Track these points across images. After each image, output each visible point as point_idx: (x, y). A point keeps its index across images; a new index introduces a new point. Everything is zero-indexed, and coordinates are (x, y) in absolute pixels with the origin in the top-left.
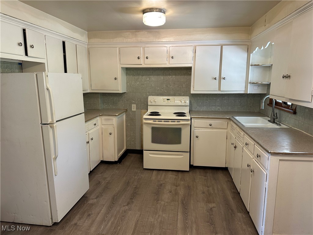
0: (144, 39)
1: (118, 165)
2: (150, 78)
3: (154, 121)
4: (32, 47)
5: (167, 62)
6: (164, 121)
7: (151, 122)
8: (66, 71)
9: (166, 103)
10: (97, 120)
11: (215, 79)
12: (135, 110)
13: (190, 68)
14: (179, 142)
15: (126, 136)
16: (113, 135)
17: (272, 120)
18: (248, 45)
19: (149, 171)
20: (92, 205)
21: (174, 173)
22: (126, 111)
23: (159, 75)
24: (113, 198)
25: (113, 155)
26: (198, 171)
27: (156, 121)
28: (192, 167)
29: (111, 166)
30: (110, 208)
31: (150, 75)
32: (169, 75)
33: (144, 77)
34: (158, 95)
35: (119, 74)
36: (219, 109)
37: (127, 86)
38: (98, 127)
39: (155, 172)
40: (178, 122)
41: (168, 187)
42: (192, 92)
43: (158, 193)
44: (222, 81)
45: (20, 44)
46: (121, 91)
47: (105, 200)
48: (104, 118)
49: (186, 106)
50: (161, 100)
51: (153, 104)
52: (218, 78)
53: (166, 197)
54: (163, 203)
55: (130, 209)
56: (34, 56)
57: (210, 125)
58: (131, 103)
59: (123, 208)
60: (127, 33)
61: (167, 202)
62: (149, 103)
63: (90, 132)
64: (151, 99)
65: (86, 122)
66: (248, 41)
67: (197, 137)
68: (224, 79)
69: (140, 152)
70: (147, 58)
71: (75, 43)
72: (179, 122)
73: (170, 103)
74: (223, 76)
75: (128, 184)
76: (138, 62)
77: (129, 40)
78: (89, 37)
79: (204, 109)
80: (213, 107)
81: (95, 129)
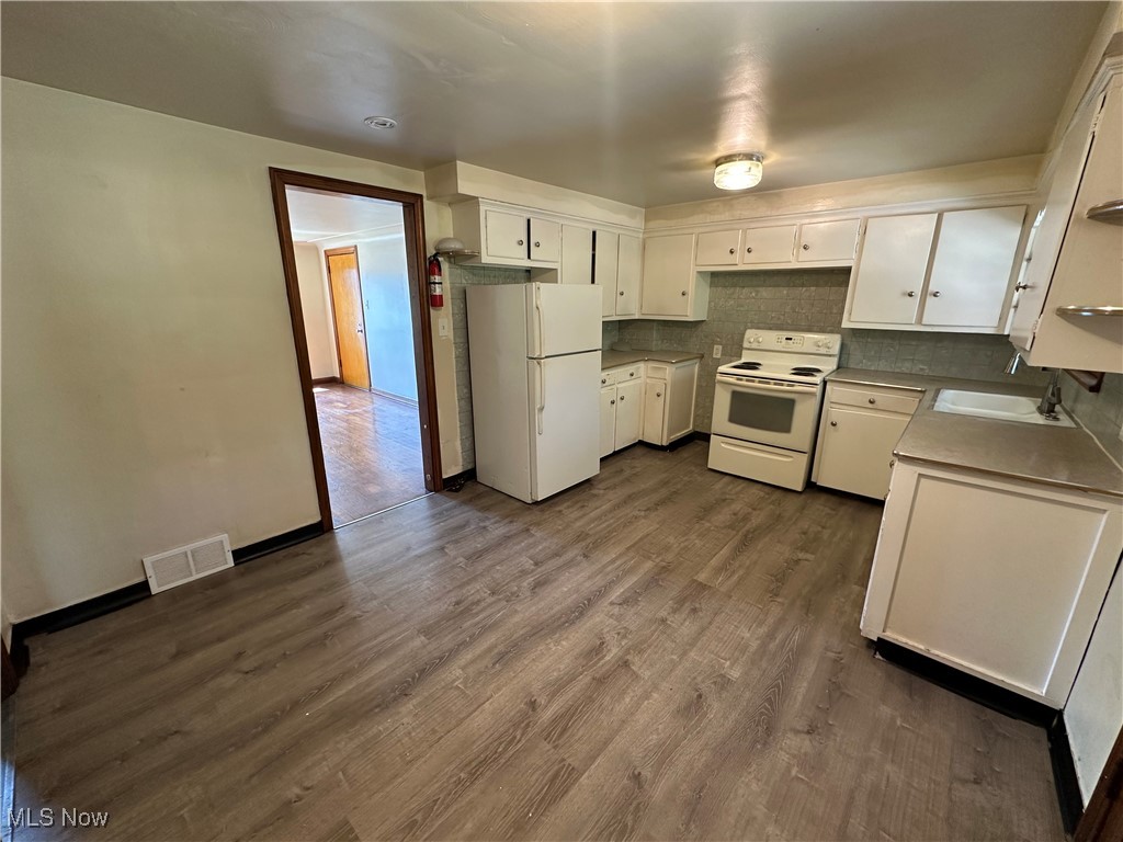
0: (746, 213)
1: (667, 453)
2: (757, 292)
3: (738, 379)
4: (538, 245)
5: (791, 258)
6: (760, 382)
7: (732, 380)
8: (593, 282)
9: (784, 345)
10: (639, 368)
11: (910, 295)
12: (719, 356)
13: (848, 270)
14: (787, 429)
15: (696, 406)
16: (662, 397)
17: (1046, 407)
18: (1028, 206)
19: (718, 475)
20: (595, 495)
21: (767, 489)
22: (702, 357)
23: (779, 286)
24: (630, 496)
25: (658, 434)
26: (824, 497)
27: (741, 380)
28: (810, 486)
29: (653, 452)
30: (618, 506)
31: (758, 286)
32: (803, 285)
33: (746, 290)
34: (770, 329)
35: (691, 283)
36: (922, 369)
37: (710, 308)
38: (638, 381)
39: (727, 479)
40: (788, 385)
41: (736, 506)
42: (845, 324)
43: (707, 511)
44: (930, 300)
45: (521, 243)
46: (690, 319)
47: (615, 496)
48: (651, 365)
49: (830, 356)
50: (770, 338)
51: (754, 346)
52: (918, 292)
53: (722, 517)
54: (708, 524)
55: (645, 517)
56: (540, 259)
57: (871, 402)
58: (714, 343)
59: (636, 513)
60: (715, 204)
61: (716, 527)
62: (746, 345)
63: (620, 386)
64: (750, 334)
65: (603, 369)
66: (1031, 195)
67: (834, 425)
68: (935, 296)
69: (706, 438)
70: (749, 251)
71: (618, 231)
72: (792, 386)
73: (791, 346)
74: (932, 288)
75: (665, 483)
76: (730, 259)
77: (717, 218)
78: (647, 220)
79: (882, 366)
80: (908, 365)
81: (631, 383)
